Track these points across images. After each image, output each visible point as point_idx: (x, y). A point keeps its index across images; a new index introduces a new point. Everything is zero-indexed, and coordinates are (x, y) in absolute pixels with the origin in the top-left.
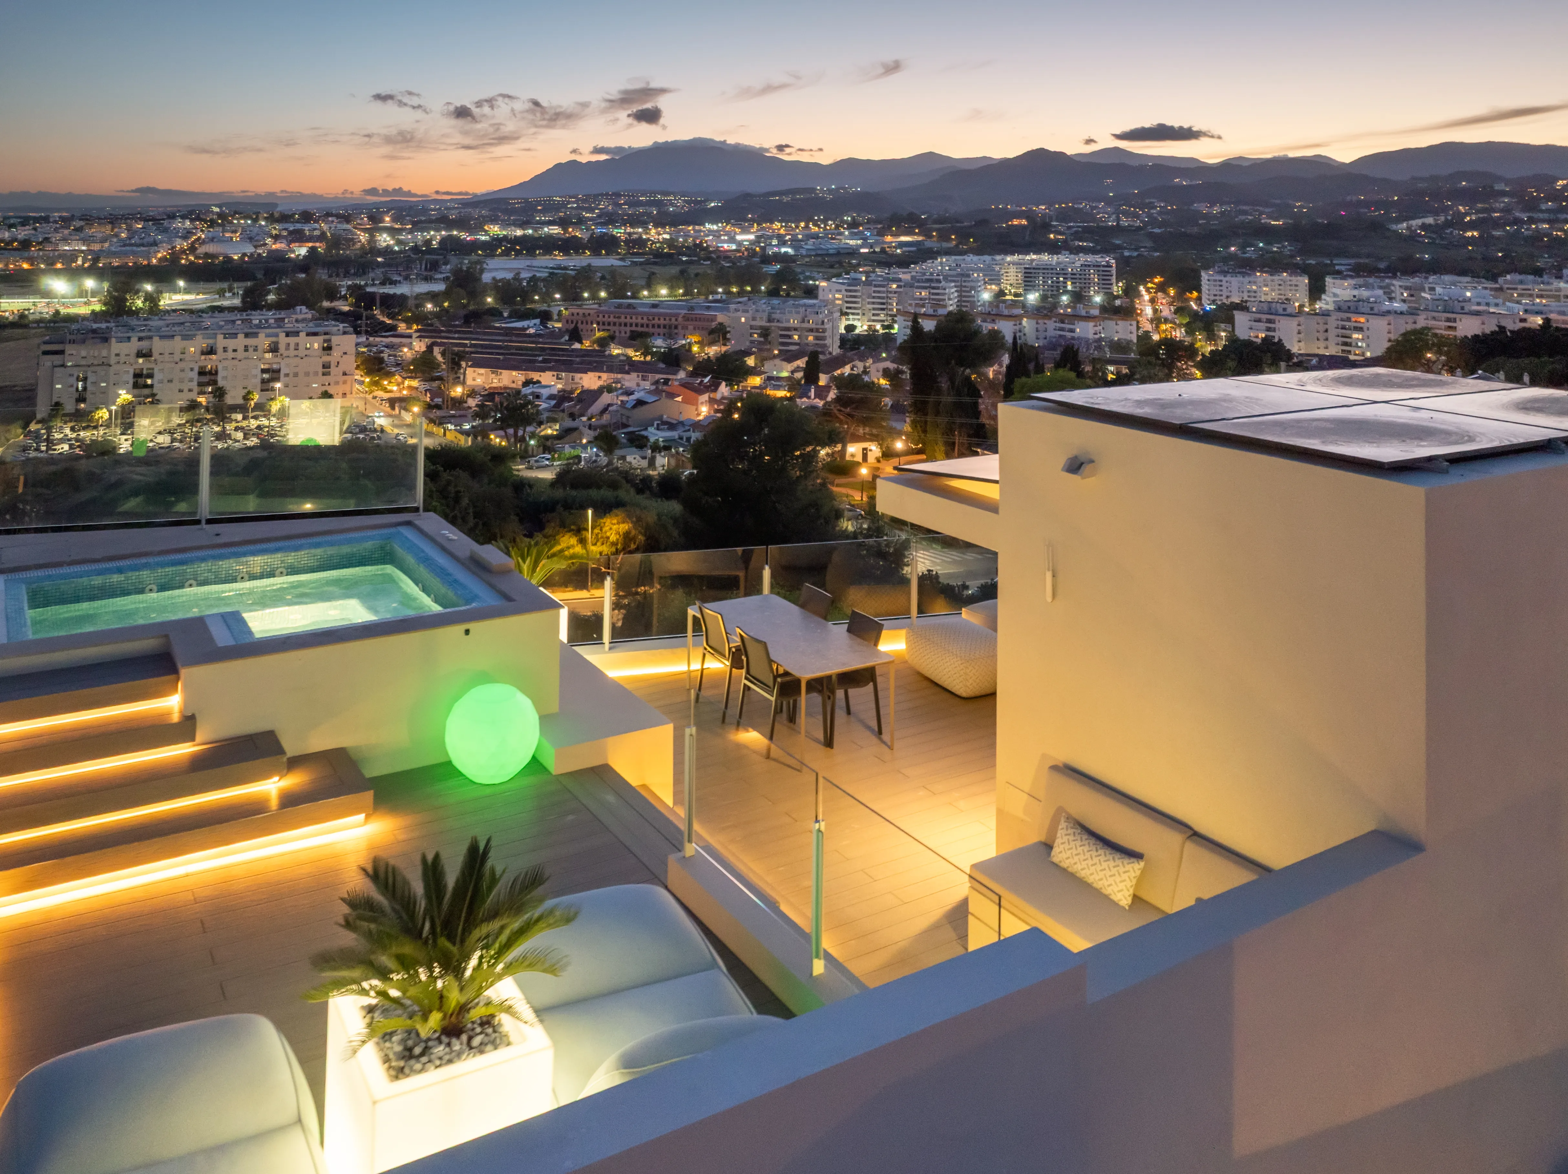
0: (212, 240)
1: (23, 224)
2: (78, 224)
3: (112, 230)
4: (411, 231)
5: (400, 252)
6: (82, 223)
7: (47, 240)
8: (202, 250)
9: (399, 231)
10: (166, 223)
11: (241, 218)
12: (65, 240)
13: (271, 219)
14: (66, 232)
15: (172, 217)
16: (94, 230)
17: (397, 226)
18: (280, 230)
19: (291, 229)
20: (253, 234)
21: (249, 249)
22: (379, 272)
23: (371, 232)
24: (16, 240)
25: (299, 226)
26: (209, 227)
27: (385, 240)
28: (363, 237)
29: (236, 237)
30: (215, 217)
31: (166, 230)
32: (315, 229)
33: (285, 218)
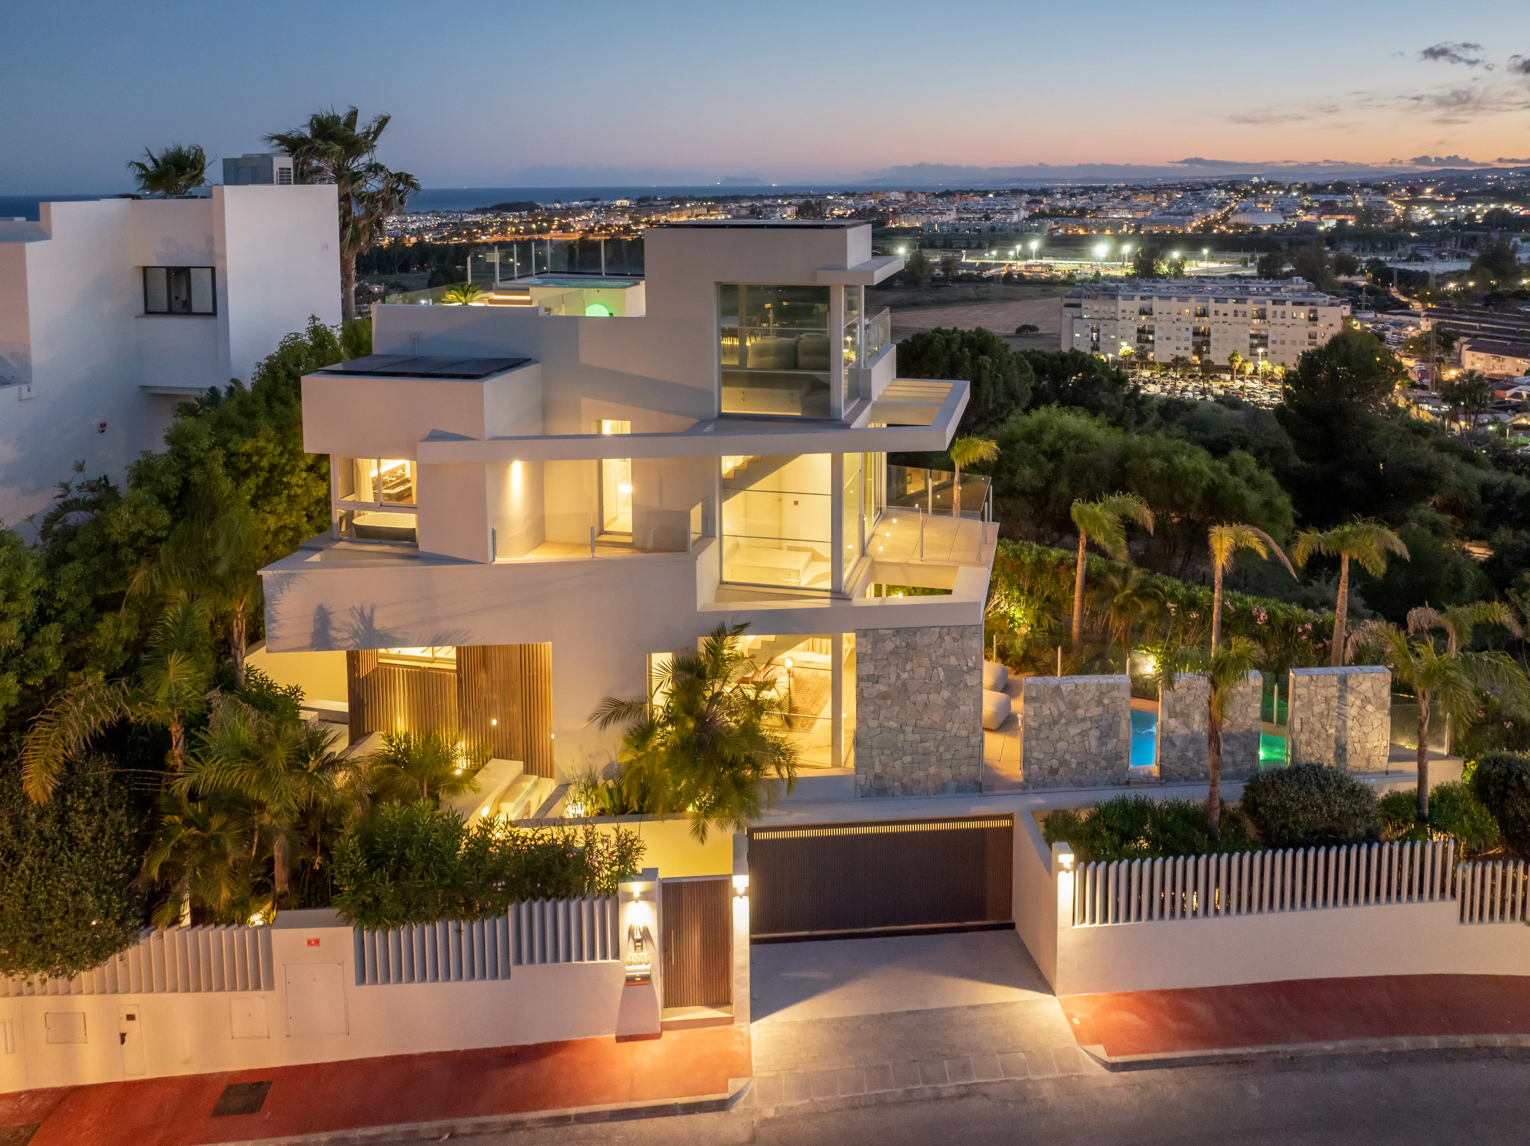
0: (1244, 210)
1: (1082, 194)
2: (1127, 193)
3: (1155, 200)
4: (1454, 205)
5: (1438, 227)
6: (1129, 193)
7: (1099, 208)
8: (1233, 219)
9: (1441, 204)
10: (1202, 193)
11: (1274, 189)
12: (1114, 208)
13: (1305, 190)
14: (1116, 201)
15: (1208, 187)
16: (1141, 200)
17: (1438, 199)
18: (1312, 201)
19: (1324, 200)
20: (1284, 206)
21: (1279, 220)
22: (1409, 248)
23: (1408, 204)
24: (1074, 208)
25: (1331, 198)
26: (1243, 197)
27: (1423, 213)
28: (1399, 209)
29: (1269, 208)
30: (1249, 187)
31: (1202, 200)
32: (1348, 201)
33: (1317, 189)
